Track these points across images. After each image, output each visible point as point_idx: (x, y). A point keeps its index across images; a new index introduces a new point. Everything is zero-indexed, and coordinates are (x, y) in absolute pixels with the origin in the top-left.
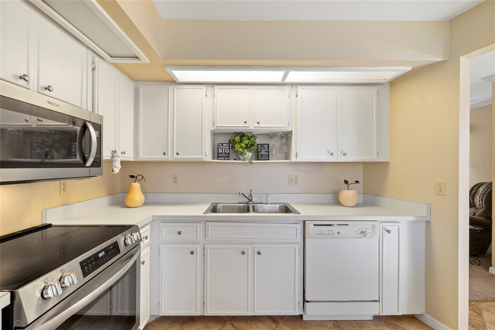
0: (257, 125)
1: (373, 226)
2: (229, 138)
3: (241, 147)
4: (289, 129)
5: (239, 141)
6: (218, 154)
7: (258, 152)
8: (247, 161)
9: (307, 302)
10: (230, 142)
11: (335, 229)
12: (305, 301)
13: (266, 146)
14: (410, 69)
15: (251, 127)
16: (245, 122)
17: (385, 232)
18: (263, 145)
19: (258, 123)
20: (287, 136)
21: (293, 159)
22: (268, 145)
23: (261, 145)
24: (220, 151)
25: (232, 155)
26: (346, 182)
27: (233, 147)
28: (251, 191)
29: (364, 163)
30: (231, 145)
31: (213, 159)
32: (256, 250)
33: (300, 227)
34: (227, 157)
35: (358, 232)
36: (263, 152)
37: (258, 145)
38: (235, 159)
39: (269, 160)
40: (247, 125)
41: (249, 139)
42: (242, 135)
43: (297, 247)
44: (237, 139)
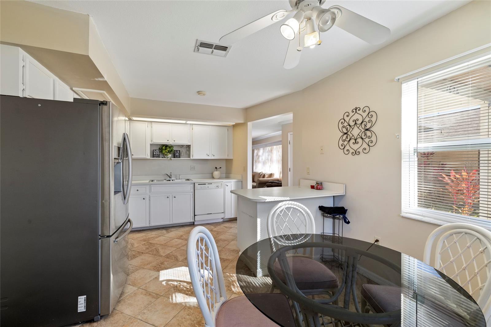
0: (174, 142)
1: (221, 184)
2: (159, 147)
3: (166, 152)
4: (189, 144)
5: (165, 149)
6: (153, 155)
7: (175, 154)
8: (169, 159)
9: (196, 215)
10: (160, 149)
11: (207, 185)
12: (195, 215)
13: (179, 151)
14: (235, 124)
15: (171, 142)
16: (168, 140)
17: (226, 186)
18: (177, 151)
19: (174, 141)
20: (189, 147)
21: (191, 158)
22: (180, 151)
23: (176, 151)
24: (155, 153)
25: (161, 156)
26: (216, 168)
27: (161, 152)
28: (171, 173)
29: (226, 160)
30: (160, 150)
31: (151, 157)
32: (174, 196)
33: (192, 185)
34: (159, 156)
35: (216, 186)
36: (177, 154)
37: (174, 151)
38: (163, 158)
39: (180, 158)
40: (168, 142)
41: (170, 148)
42: (166, 146)
43: (191, 194)
44: (164, 148)
